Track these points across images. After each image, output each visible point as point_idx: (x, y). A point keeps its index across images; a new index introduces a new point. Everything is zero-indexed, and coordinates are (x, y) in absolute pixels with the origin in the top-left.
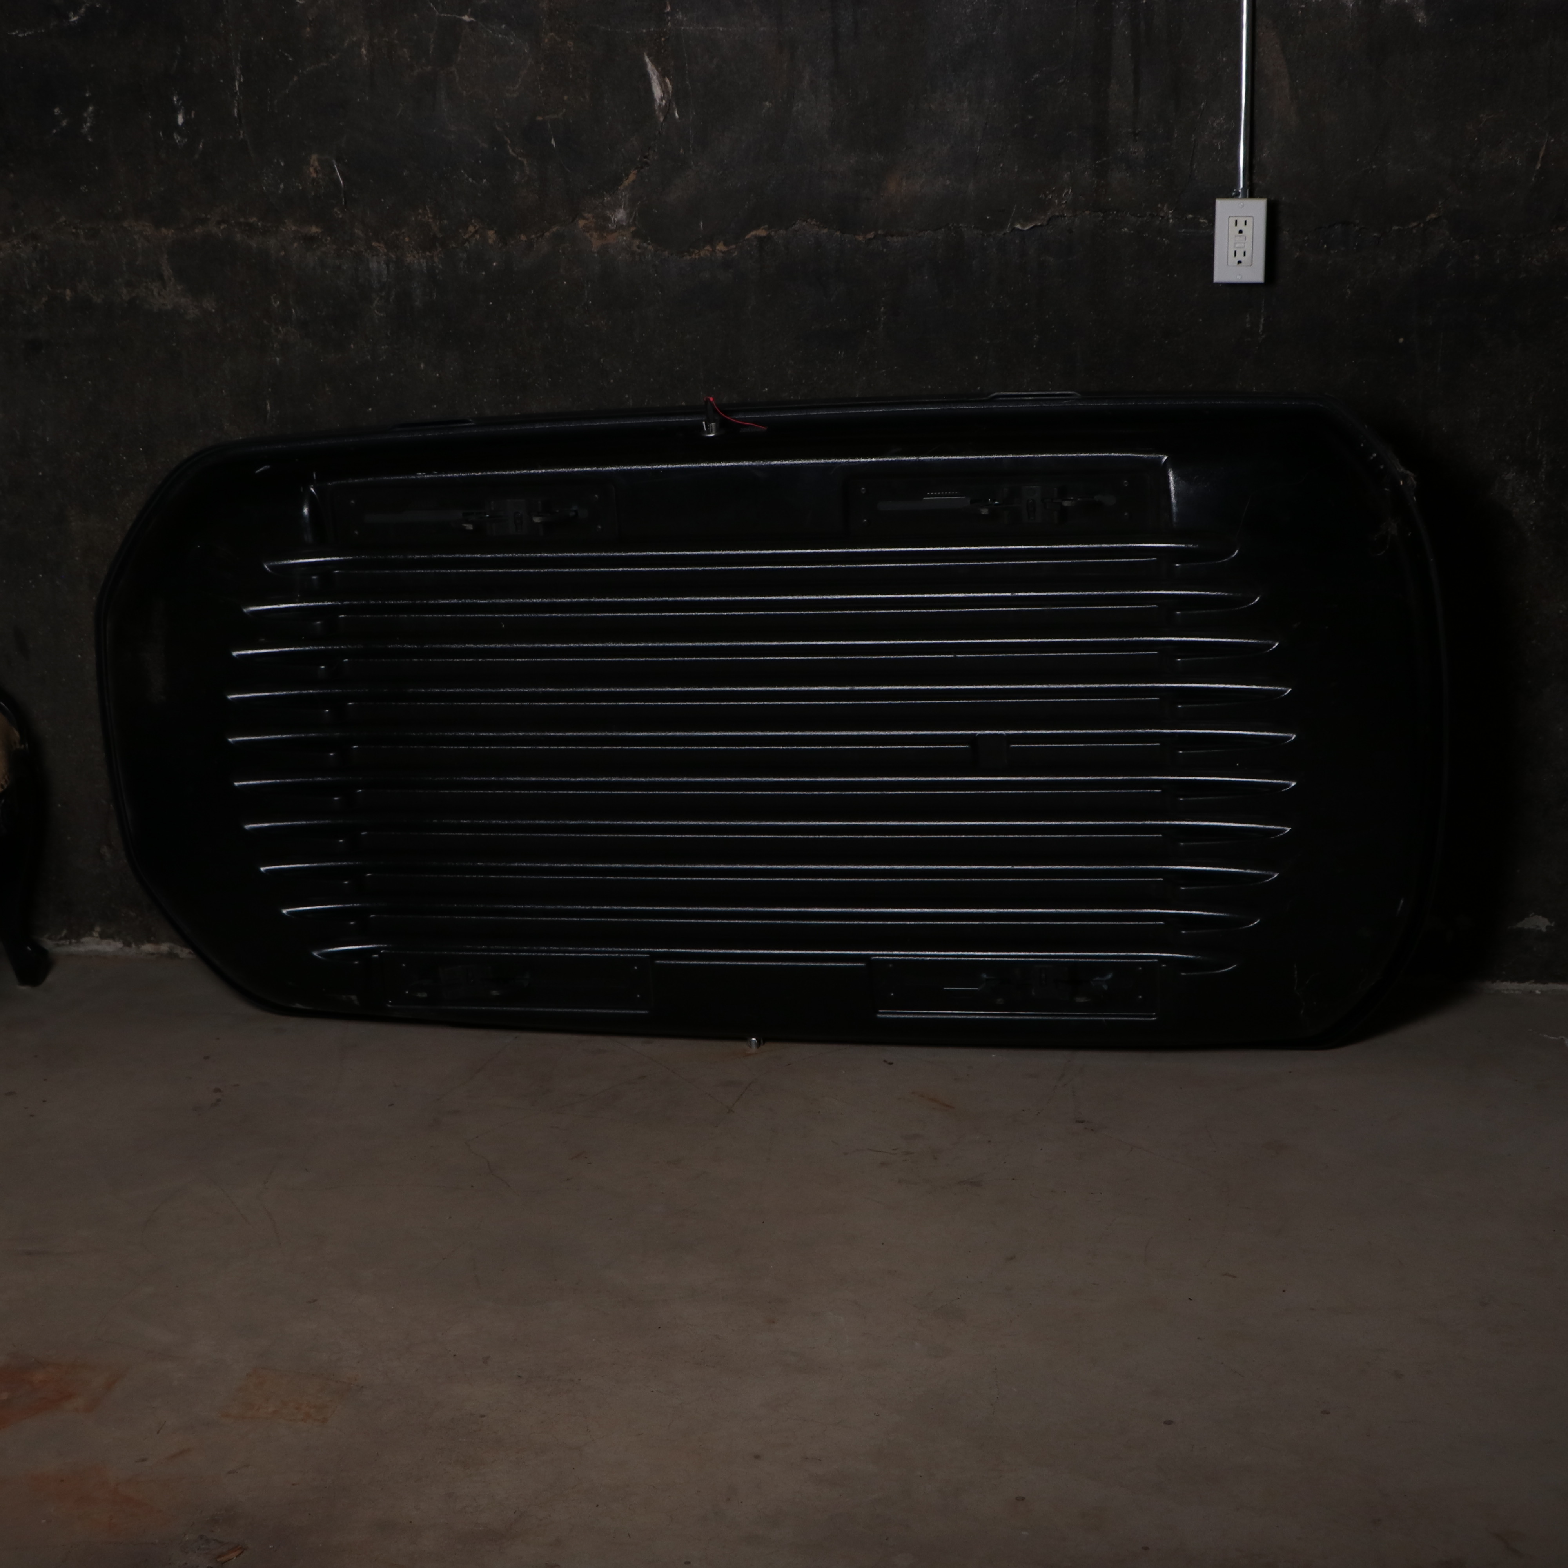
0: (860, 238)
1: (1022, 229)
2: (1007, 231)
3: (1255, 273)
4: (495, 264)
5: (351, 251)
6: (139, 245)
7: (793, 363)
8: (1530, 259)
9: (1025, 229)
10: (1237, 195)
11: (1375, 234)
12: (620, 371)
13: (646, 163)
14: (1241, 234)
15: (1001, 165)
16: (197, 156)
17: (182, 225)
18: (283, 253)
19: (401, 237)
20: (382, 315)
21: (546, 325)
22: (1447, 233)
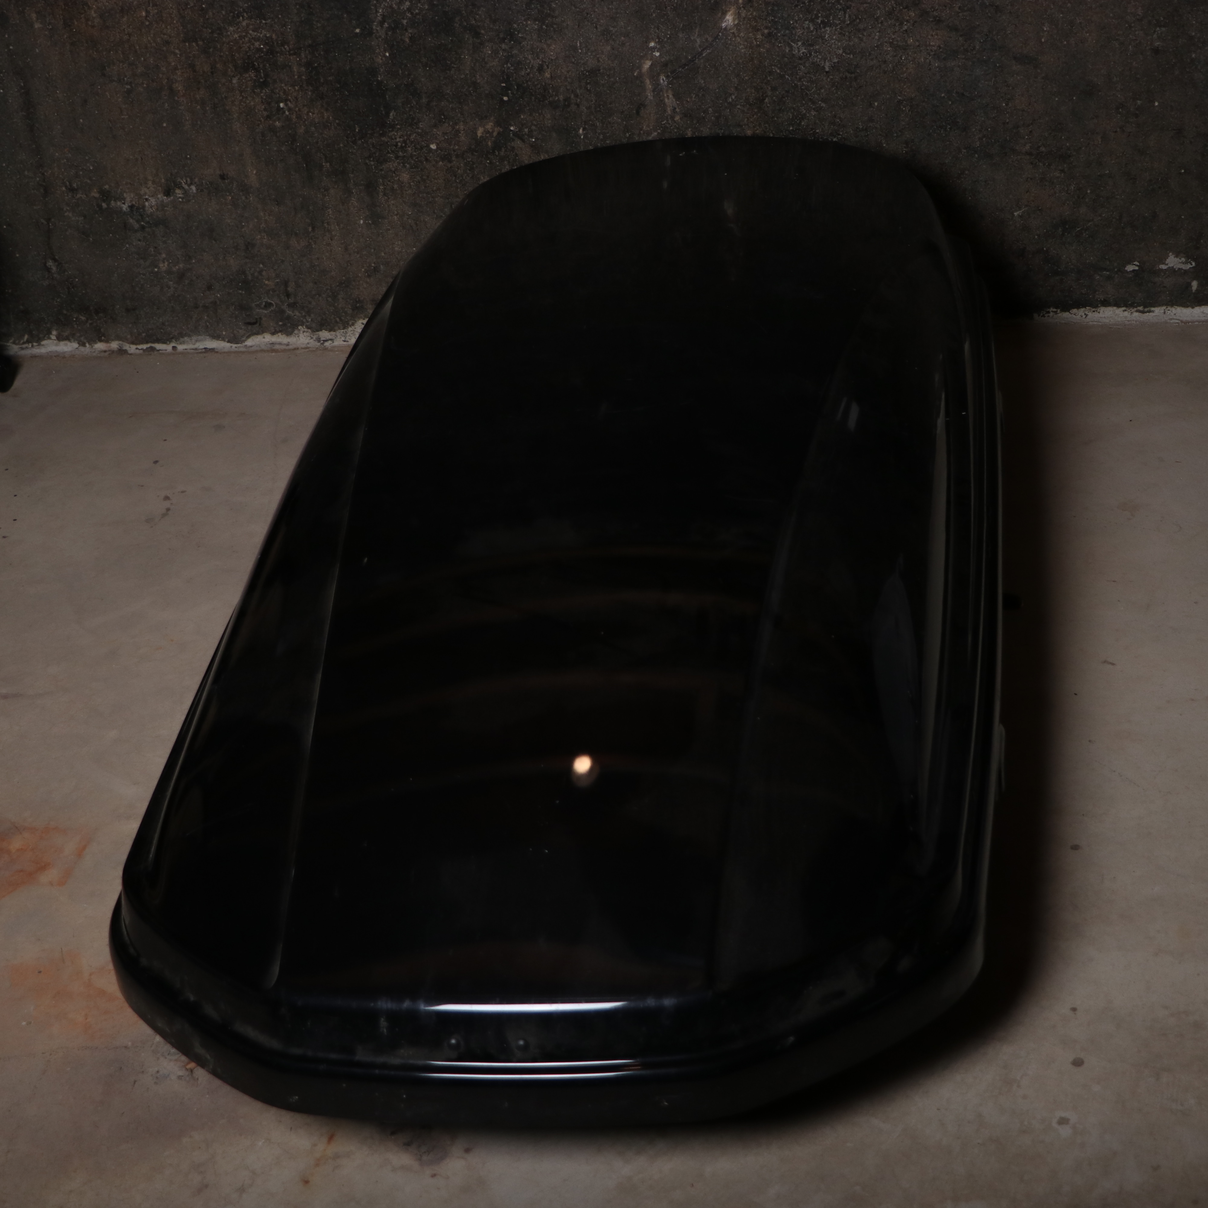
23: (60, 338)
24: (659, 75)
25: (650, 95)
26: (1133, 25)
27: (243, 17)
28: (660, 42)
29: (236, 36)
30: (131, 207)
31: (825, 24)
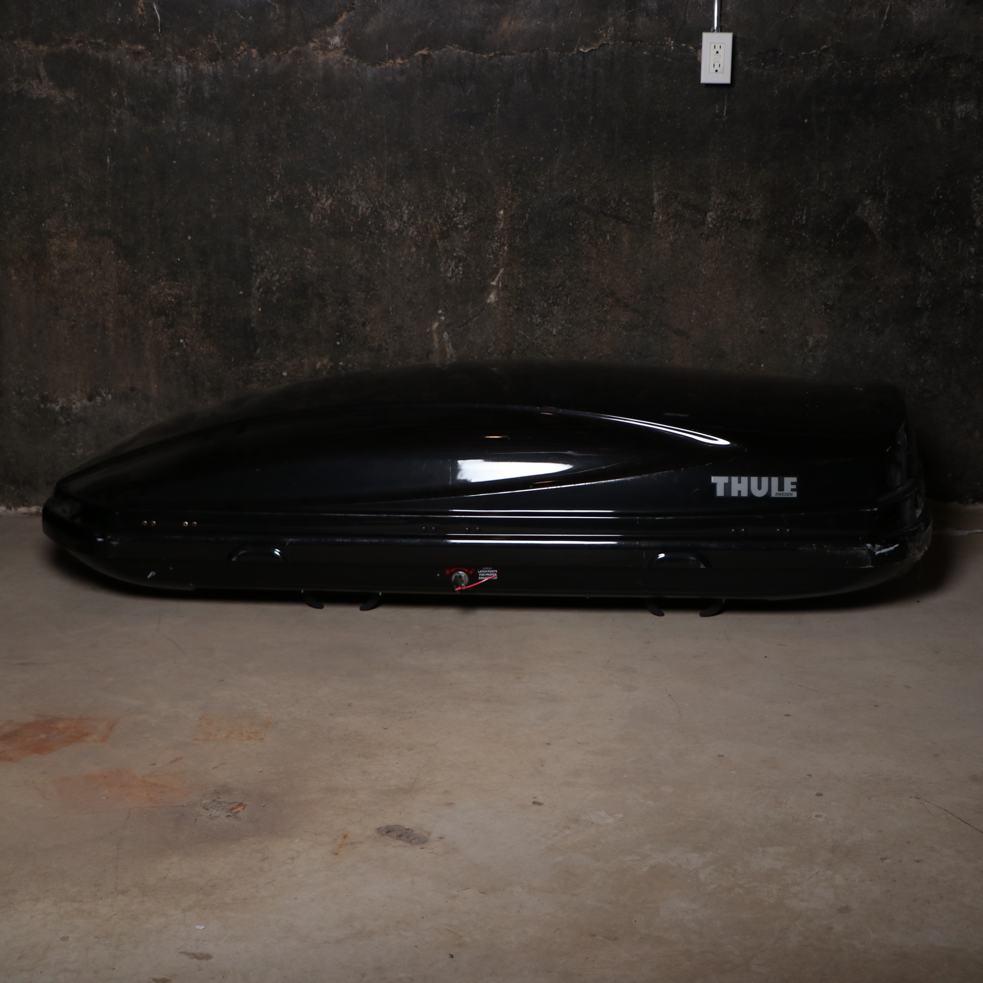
0: (485, 56)
1: (584, 51)
2: (575, 52)
3: (725, 78)
4: (256, 70)
5: (164, 61)
6: (25, 56)
7: (443, 133)
8: (880, 73)
9: (586, 51)
10: (714, 31)
11: (792, 57)
12: (335, 138)
13: (353, 8)
14: (717, 54)
15: (571, 12)
17: (53, 44)
18: (119, 62)
19: (197, 53)
20: (183, 102)
21: (288, 109)
22: (833, 57)
24: (443, 332)
25: (436, 345)
26: (748, 314)
27: (162, 279)
28: (445, 310)
29: (156, 292)
30: (62, 408)
31: (554, 304)
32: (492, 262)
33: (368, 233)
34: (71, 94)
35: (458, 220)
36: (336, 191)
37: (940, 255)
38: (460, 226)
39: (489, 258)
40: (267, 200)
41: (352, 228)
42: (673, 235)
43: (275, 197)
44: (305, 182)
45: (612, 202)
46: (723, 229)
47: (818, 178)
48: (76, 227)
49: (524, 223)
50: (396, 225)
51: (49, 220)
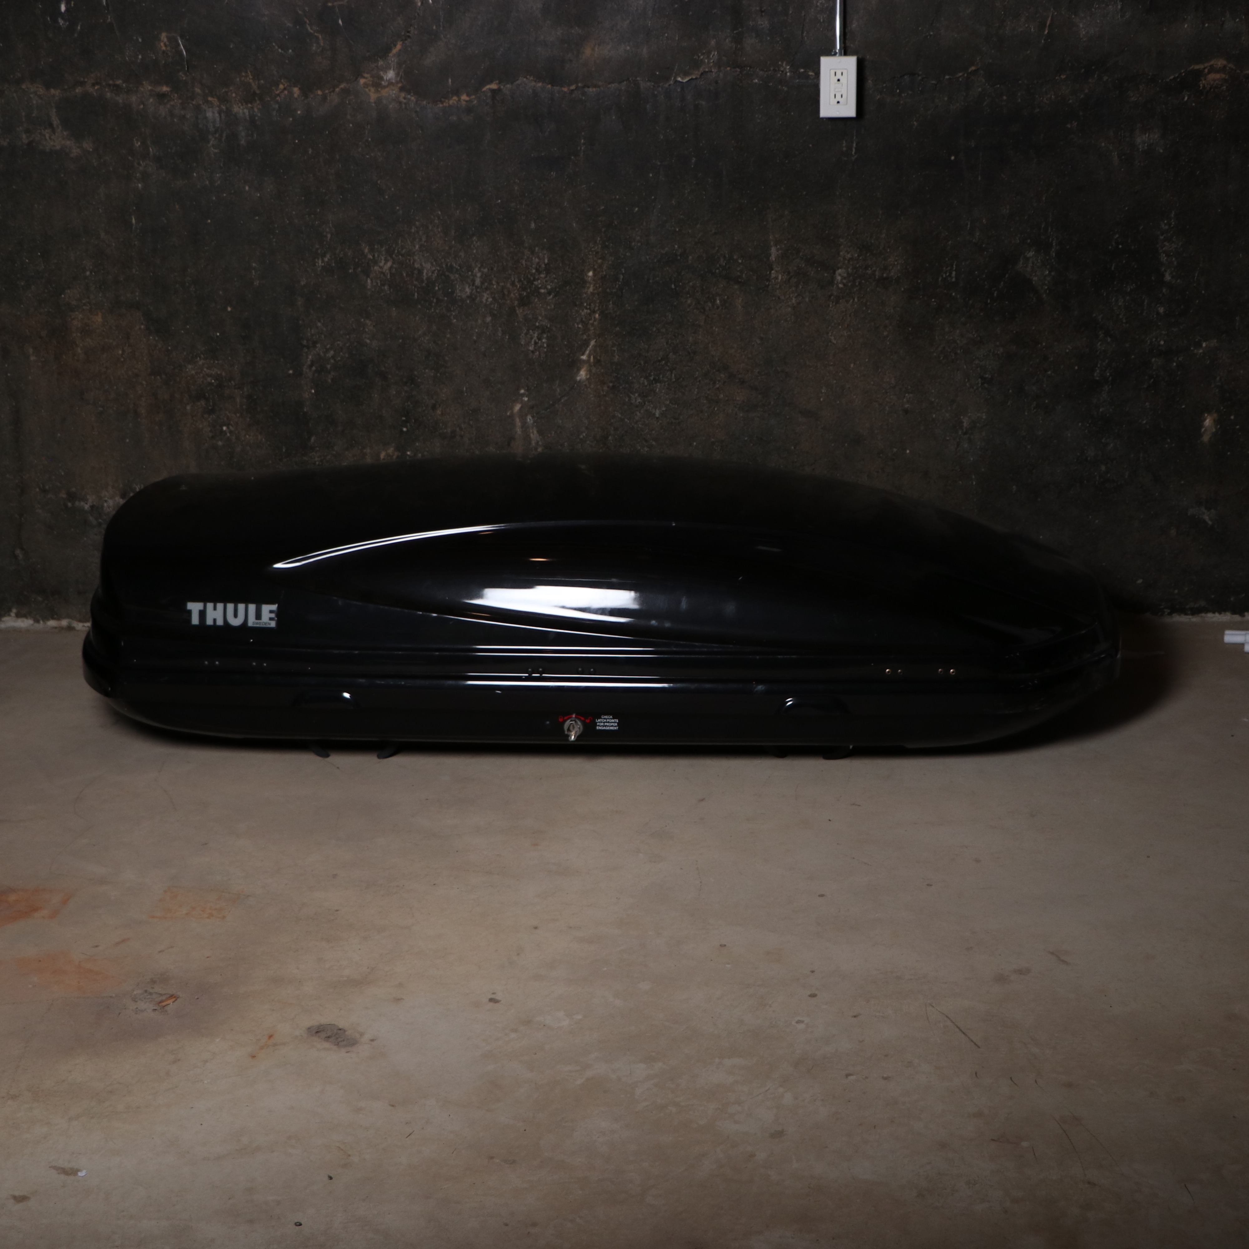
0: (565, 89)
1: (682, 81)
2: (672, 82)
3: (849, 110)
4: (299, 112)
5: (193, 104)
6: (34, 102)
7: (518, 181)
8: (1041, 98)
9: (684, 81)
10: (835, 54)
11: (934, 82)
12: (393, 189)
13: (409, 37)
14: (838, 82)
15: (666, 35)
16: (76, 35)
17: (66, 87)
18: (142, 106)
19: (229, 94)
20: (216, 151)
21: (337, 157)
22: (984, 80)
23: (18, 616)
24: (526, 415)
25: (519, 431)
26: (888, 391)
28: (528, 389)
29: (193, 372)
30: (92, 507)
31: (656, 381)
32: (581, 333)
33: (435, 301)
34: (88, 145)
35: (540, 284)
36: (396, 251)
37: (1121, 317)
38: (542, 291)
39: (578, 327)
40: (317, 264)
41: (416, 294)
42: (795, 298)
43: (326, 259)
44: (360, 242)
45: (722, 260)
46: (855, 290)
47: (969, 226)
48: (101, 299)
49: (617, 286)
50: (468, 290)
51: (69, 291)
